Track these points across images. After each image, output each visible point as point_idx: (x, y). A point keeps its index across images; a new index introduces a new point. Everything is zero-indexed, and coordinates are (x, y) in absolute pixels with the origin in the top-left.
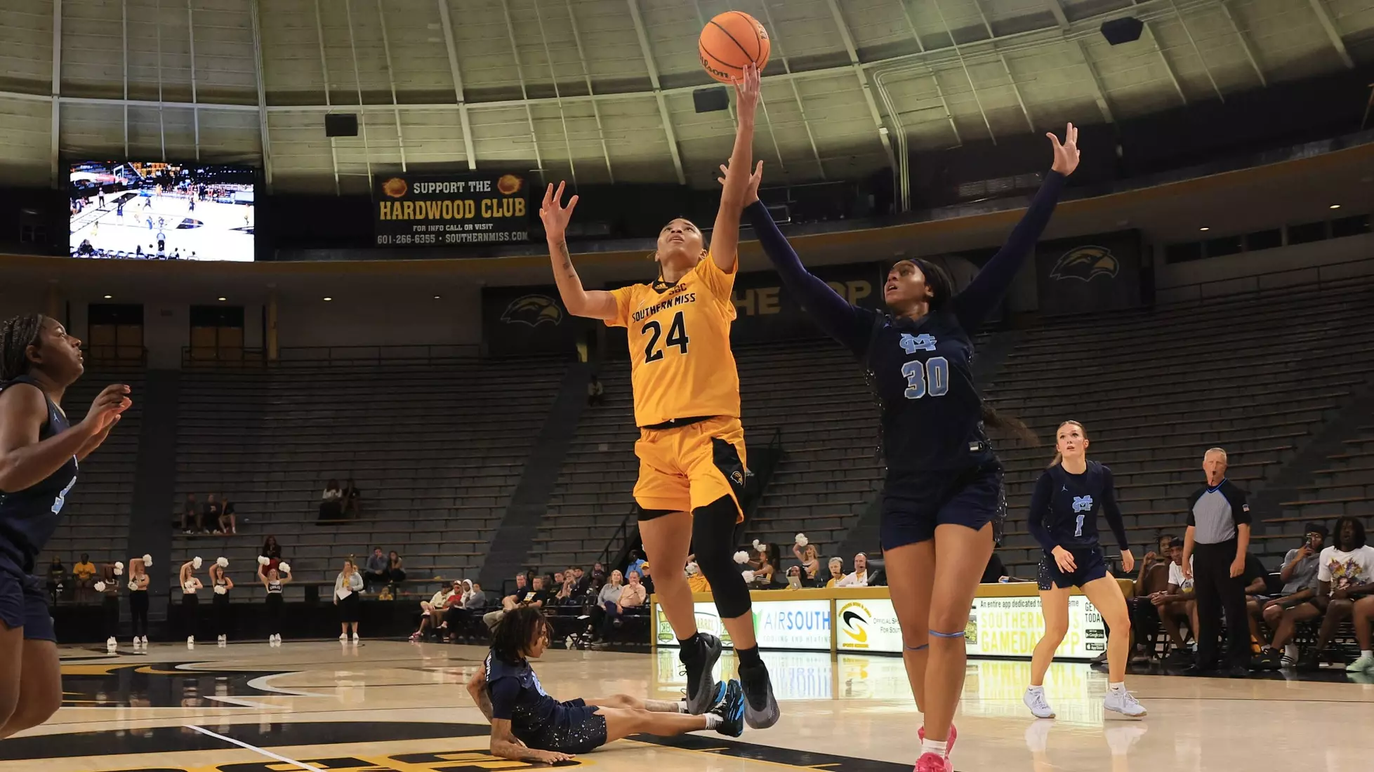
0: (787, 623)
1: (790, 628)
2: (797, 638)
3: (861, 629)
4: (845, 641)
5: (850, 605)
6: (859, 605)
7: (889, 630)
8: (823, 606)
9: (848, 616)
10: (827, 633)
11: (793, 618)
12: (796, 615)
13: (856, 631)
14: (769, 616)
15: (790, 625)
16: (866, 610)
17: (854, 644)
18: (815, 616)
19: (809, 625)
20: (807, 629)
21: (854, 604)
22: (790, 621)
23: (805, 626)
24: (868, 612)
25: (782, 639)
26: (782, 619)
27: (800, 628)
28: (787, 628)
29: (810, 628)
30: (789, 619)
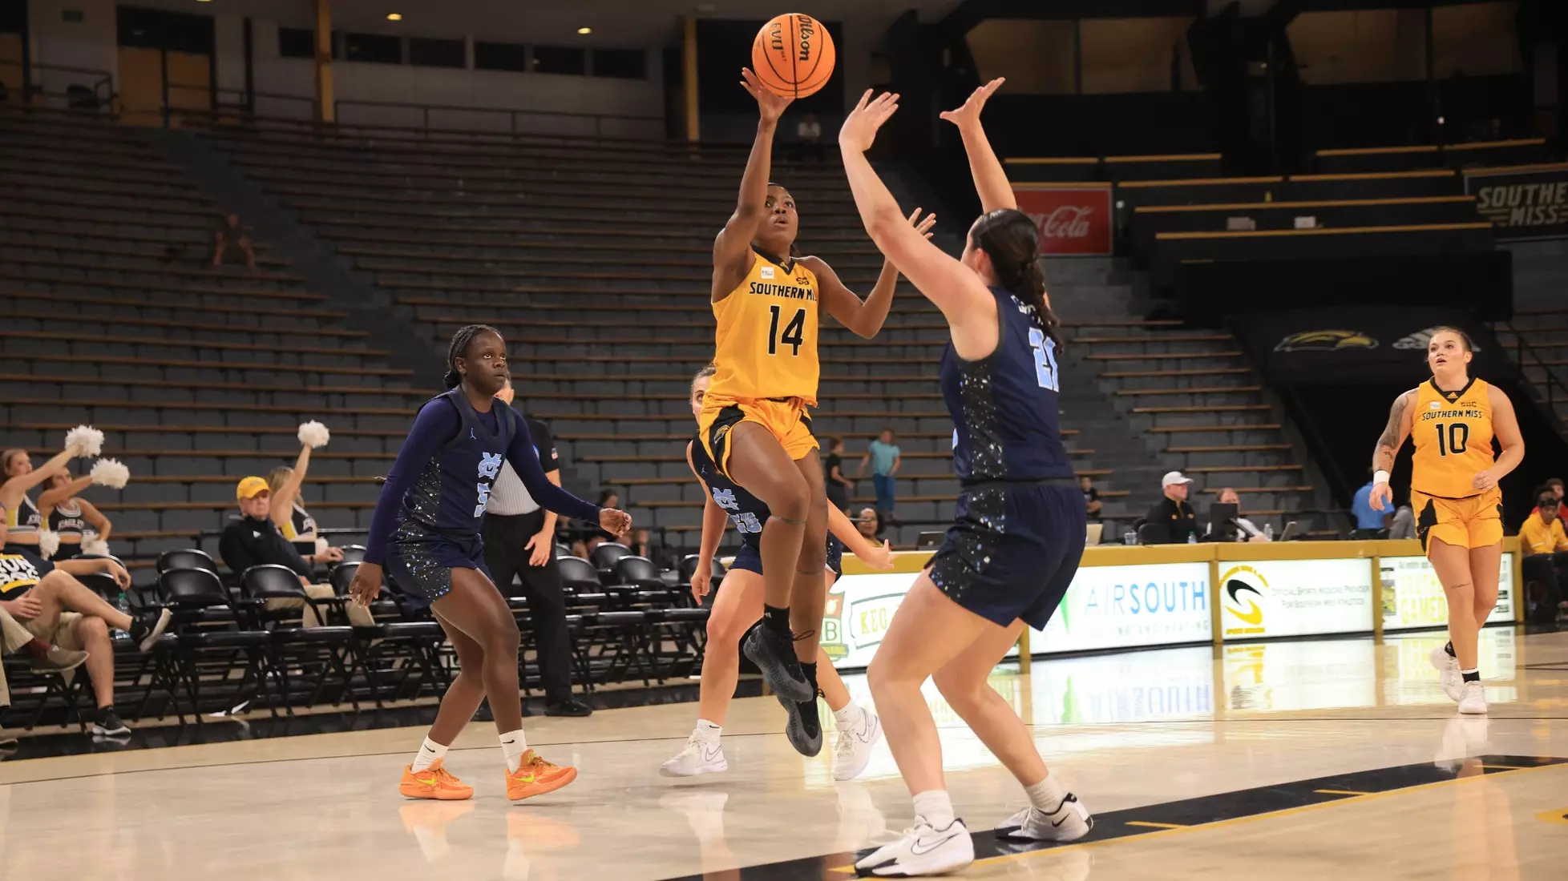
0: (1128, 602)
1: (1135, 611)
2: (1148, 629)
3: (1255, 607)
4: (1232, 625)
5: (1235, 570)
6: (1249, 569)
7: (1294, 605)
8: (1196, 573)
9: (1234, 586)
10: (1206, 615)
11: (1140, 594)
12: (1145, 588)
13: (1247, 610)
14: (1093, 592)
15: (1136, 607)
16: (1260, 576)
17: (1244, 629)
18: (1179, 589)
19: (1170, 605)
20: (1165, 611)
21: (1243, 567)
22: (1137, 600)
23: (1162, 609)
24: (1263, 580)
25: (1120, 631)
26: (1118, 596)
27: (1152, 611)
28: (1131, 613)
29: (1170, 609)
30: (1134, 596)
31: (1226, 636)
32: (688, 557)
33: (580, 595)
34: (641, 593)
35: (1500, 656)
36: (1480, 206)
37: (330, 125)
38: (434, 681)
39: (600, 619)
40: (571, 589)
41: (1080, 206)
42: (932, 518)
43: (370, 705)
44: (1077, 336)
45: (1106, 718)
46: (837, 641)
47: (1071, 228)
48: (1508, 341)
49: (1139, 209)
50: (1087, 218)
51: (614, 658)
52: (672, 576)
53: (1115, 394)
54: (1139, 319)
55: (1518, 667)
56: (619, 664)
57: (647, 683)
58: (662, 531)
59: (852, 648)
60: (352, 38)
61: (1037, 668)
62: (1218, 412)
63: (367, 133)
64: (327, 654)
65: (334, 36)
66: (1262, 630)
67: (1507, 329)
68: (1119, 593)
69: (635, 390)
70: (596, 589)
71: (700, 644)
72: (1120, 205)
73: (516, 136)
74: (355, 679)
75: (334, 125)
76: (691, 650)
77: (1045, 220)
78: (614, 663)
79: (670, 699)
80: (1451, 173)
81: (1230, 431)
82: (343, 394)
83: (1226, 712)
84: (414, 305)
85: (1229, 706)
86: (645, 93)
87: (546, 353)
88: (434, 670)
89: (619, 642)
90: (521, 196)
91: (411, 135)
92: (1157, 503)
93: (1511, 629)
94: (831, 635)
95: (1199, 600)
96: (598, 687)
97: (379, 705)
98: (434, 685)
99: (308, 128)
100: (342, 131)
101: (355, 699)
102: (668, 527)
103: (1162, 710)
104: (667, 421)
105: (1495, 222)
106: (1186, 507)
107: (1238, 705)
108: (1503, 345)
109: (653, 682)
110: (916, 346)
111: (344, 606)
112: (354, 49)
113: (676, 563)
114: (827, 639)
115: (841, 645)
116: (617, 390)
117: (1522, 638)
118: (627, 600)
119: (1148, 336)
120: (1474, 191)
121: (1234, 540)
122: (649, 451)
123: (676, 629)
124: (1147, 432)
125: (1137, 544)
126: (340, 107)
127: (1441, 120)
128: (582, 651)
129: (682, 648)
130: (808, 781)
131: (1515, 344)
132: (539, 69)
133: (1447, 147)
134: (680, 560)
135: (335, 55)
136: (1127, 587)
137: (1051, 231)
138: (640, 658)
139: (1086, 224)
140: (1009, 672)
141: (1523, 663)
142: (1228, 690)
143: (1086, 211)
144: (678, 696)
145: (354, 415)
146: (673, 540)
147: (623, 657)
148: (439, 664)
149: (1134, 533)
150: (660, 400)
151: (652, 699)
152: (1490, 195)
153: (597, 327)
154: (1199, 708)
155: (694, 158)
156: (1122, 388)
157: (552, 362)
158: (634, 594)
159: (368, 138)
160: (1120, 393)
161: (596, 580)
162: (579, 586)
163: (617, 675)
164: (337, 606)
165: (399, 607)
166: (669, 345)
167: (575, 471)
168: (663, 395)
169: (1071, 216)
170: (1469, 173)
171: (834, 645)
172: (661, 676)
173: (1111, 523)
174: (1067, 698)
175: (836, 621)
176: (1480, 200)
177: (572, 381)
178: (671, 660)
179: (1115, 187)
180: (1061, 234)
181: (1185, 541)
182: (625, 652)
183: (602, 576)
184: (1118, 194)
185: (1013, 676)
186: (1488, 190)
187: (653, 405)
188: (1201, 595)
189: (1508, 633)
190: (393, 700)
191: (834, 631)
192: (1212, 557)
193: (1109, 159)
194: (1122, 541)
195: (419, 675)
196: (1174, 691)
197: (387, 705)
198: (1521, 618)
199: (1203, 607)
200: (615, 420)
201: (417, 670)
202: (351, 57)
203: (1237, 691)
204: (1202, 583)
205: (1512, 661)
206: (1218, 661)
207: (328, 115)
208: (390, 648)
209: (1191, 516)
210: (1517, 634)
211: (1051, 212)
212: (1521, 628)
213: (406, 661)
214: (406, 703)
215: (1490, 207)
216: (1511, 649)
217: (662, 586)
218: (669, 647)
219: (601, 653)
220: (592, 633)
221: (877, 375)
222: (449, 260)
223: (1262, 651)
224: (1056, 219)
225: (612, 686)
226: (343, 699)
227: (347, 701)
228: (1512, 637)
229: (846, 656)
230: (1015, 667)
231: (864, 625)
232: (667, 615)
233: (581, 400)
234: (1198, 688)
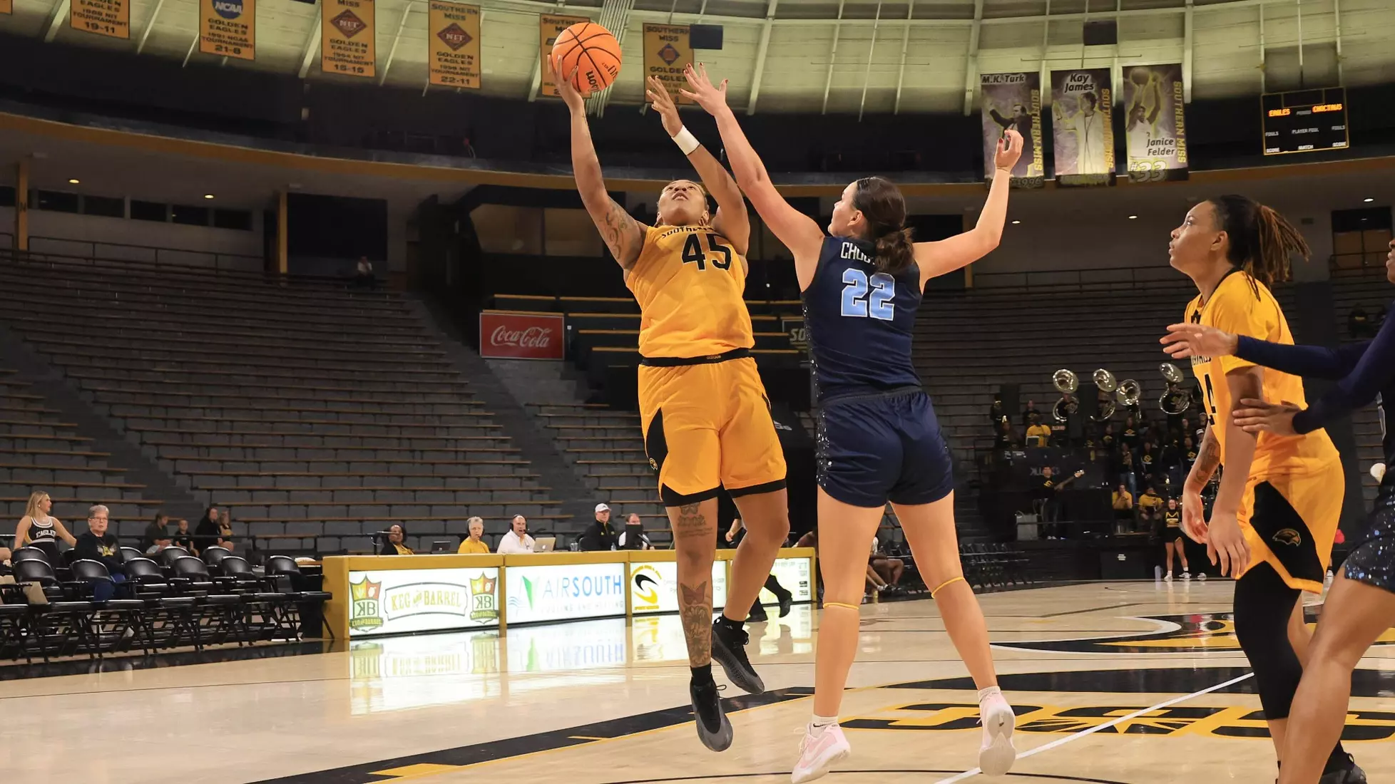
0: (572, 589)
1: (576, 595)
2: (585, 607)
3: (652, 591)
4: (638, 604)
5: (641, 568)
6: (650, 568)
8: (616, 570)
9: (640, 579)
10: (621, 597)
11: (579, 584)
12: (584, 580)
13: (648, 594)
14: (550, 582)
15: (576, 593)
16: (656, 572)
17: (646, 607)
18: (605, 581)
19: (599, 591)
20: (596, 594)
21: (647, 567)
22: (577, 588)
23: (593, 592)
24: (658, 574)
26: (566, 585)
27: (587, 595)
28: (572, 595)
29: (599, 594)
30: (575, 585)
31: (634, 611)
32: (272, 557)
33: (194, 583)
34: (238, 582)
35: (802, 623)
36: (791, 340)
37: (23, 252)
38: (86, 643)
39: (208, 600)
40: (188, 579)
41: (543, 329)
42: (442, 531)
43: (41, 660)
44: (540, 412)
45: (556, 667)
46: (376, 615)
47: (538, 342)
48: (807, 424)
49: (581, 332)
50: (548, 335)
51: (218, 627)
52: (261, 570)
53: (565, 451)
54: (581, 402)
55: (813, 630)
56: (221, 631)
57: (241, 644)
58: (254, 539)
59: (385, 619)
60: (43, 195)
61: (510, 633)
62: (631, 464)
63: (50, 259)
64: (9, 623)
65: (29, 192)
66: (658, 607)
67: (808, 416)
68: (566, 583)
69: (236, 441)
70: (206, 579)
71: (279, 617)
72: (569, 328)
73: (157, 265)
74: (29, 641)
75: (28, 253)
76: (272, 621)
77: (521, 335)
78: (218, 630)
79: (257, 655)
80: (774, 318)
81: (638, 477)
82: (26, 439)
83: (634, 661)
84: (79, 378)
85: (636, 658)
86: (249, 240)
87: (173, 414)
88: (87, 635)
89: (222, 615)
90: (160, 306)
91: (83, 262)
92: (592, 524)
93: (809, 605)
94: (371, 611)
95: (617, 587)
96: (206, 647)
97: (46, 660)
98: (87, 646)
99: (9, 254)
100: (32, 257)
101: (29, 656)
102: (258, 536)
103: (593, 660)
104: (259, 462)
105: (800, 350)
106: (610, 527)
107: (641, 657)
108: (805, 426)
109: (246, 644)
110: (432, 415)
111: (22, 589)
112: (44, 202)
113: (263, 560)
114: (369, 614)
115: (378, 618)
116: (224, 441)
117: (816, 611)
118: (228, 587)
119: (587, 413)
120: (788, 330)
121: (640, 548)
122: (246, 483)
123: (262, 607)
124: (585, 476)
125: (578, 550)
126: (31, 240)
127: (768, 285)
128: (195, 622)
129: (266, 620)
130: (353, 713)
131: (812, 426)
132: (175, 220)
133: (772, 302)
134: (266, 559)
135: (30, 205)
136: (571, 579)
137: (524, 343)
138: (236, 627)
139: (548, 339)
140: (492, 636)
141: (816, 627)
142: (635, 646)
143: (548, 331)
144: (263, 654)
145: (34, 454)
146: (261, 545)
147: (224, 626)
148: (91, 631)
149: (576, 544)
150: (254, 448)
151: (245, 656)
152: (797, 333)
153: (211, 397)
154: (616, 659)
155: (283, 285)
156: (569, 447)
157: (178, 420)
158: (233, 582)
159: (51, 263)
160: (568, 450)
161: (206, 573)
162: (194, 577)
163: (219, 639)
164: (16, 589)
165: (62, 591)
166: (262, 410)
167: (192, 497)
168: (256, 445)
169: (538, 334)
170: (786, 319)
171: (373, 618)
172: (251, 639)
173: (562, 536)
174: (531, 654)
175: (376, 602)
176: (793, 337)
177: (191, 434)
178: (259, 628)
179: (566, 316)
180: (530, 345)
181: (610, 550)
182: (226, 622)
183: (210, 570)
184: (568, 321)
185: (495, 639)
186: (796, 330)
187: (249, 452)
188: (619, 584)
189: (807, 608)
190: (56, 656)
191: (373, 608)
192: (626, 560)
193: (562, 298)
194: (569, 549)
195: (77, 638)
196: (600, 648)
197: (52, 660)
198: (815, 599)
199: (620, 592)
200: (222, 461)
201: (74, 635)
202: (43, 207)
203: (641, 647)
204: (620, 577)
205: (810, 627)
206: (628, 627)
207: (23, 246)
208: (55, 620)
209: (613, 533)
210: (812, 609)
211: (524, 330)
212: (815, 604)
213: (66, 629)
214: (67, 658)
215: (797, 341)
216: (809, 619)
217: (253, 577)
218: (257, 619)
219: (209, 622)
220: (202, 609)
221: (406, 434)
222: (107, 348)
223: (658, 621)
224: (528, 335)
225: (216, 646)
226: (19, 655)
227: (22, 657)
228: (809, 611)
229: (382, 625)
230: (496, 632)
231: (394, 605)
232: (256, 597)
233: (198, 447)
234: (616, 647)
